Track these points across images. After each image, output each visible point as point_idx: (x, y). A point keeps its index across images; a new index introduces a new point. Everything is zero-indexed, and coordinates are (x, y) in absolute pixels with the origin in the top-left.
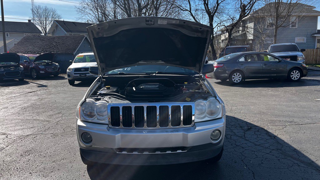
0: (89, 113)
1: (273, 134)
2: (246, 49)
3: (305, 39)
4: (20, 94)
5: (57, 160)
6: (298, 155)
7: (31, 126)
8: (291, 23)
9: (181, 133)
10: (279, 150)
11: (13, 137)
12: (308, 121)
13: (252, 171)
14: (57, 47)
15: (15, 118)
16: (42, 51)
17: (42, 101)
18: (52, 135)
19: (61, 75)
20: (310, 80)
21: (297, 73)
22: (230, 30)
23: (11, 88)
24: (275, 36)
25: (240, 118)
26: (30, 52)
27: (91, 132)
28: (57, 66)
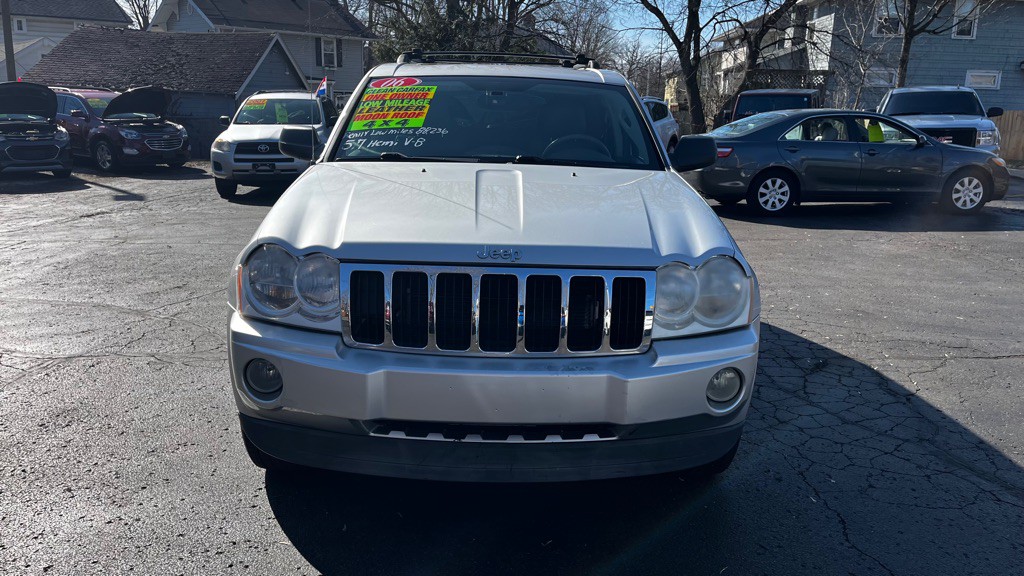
0: (272, 292)
1: (902, 387)
2: (806, 99)
3: (999, 76)
4: (56, 219)
5: (164, 448)
6: (993, 463)
7: (84, 325)
8: (956, 20)
9: (602, 376)
10: (926, 444)
11: (18, 360)
12: (1017, 346)
13: (838, 515)
14: (181, 72)
15: (30, 297)
16: (132, 80)
17: (125, 246)
18: (152, 359)
19: (195, 165)
20: (1013, 210)
21: (975, 187)
22: (756, 38)
23: (26, 198)
24: (904, 62)
25: (788, 329)
26: (93, 82)
27: (279, 359)
28: (181, 135)
